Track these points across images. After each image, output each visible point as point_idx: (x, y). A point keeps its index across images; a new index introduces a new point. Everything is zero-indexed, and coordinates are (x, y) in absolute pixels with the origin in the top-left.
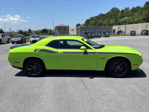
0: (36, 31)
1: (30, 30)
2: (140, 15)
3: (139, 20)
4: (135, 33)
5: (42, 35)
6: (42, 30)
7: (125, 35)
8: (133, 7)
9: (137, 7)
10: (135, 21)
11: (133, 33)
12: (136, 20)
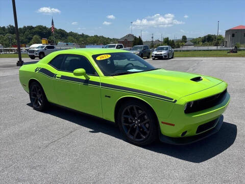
0: (194, 39)
1: (184, 38)
5: (201, 46)
6: (205, 37)
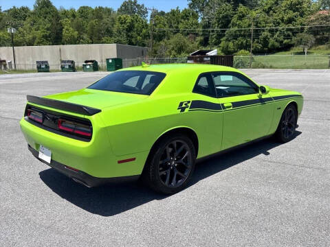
2: (35, 27)
3: (34, 38)
4: (47, 67)
7: (16, 71)
8: (14, 7)
9: (23, 9)
10: (27, 41)
11: (44, 66)
12: (29, 37)
